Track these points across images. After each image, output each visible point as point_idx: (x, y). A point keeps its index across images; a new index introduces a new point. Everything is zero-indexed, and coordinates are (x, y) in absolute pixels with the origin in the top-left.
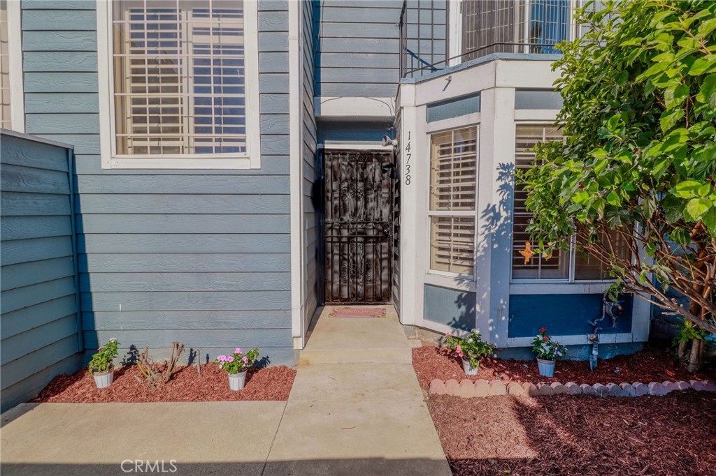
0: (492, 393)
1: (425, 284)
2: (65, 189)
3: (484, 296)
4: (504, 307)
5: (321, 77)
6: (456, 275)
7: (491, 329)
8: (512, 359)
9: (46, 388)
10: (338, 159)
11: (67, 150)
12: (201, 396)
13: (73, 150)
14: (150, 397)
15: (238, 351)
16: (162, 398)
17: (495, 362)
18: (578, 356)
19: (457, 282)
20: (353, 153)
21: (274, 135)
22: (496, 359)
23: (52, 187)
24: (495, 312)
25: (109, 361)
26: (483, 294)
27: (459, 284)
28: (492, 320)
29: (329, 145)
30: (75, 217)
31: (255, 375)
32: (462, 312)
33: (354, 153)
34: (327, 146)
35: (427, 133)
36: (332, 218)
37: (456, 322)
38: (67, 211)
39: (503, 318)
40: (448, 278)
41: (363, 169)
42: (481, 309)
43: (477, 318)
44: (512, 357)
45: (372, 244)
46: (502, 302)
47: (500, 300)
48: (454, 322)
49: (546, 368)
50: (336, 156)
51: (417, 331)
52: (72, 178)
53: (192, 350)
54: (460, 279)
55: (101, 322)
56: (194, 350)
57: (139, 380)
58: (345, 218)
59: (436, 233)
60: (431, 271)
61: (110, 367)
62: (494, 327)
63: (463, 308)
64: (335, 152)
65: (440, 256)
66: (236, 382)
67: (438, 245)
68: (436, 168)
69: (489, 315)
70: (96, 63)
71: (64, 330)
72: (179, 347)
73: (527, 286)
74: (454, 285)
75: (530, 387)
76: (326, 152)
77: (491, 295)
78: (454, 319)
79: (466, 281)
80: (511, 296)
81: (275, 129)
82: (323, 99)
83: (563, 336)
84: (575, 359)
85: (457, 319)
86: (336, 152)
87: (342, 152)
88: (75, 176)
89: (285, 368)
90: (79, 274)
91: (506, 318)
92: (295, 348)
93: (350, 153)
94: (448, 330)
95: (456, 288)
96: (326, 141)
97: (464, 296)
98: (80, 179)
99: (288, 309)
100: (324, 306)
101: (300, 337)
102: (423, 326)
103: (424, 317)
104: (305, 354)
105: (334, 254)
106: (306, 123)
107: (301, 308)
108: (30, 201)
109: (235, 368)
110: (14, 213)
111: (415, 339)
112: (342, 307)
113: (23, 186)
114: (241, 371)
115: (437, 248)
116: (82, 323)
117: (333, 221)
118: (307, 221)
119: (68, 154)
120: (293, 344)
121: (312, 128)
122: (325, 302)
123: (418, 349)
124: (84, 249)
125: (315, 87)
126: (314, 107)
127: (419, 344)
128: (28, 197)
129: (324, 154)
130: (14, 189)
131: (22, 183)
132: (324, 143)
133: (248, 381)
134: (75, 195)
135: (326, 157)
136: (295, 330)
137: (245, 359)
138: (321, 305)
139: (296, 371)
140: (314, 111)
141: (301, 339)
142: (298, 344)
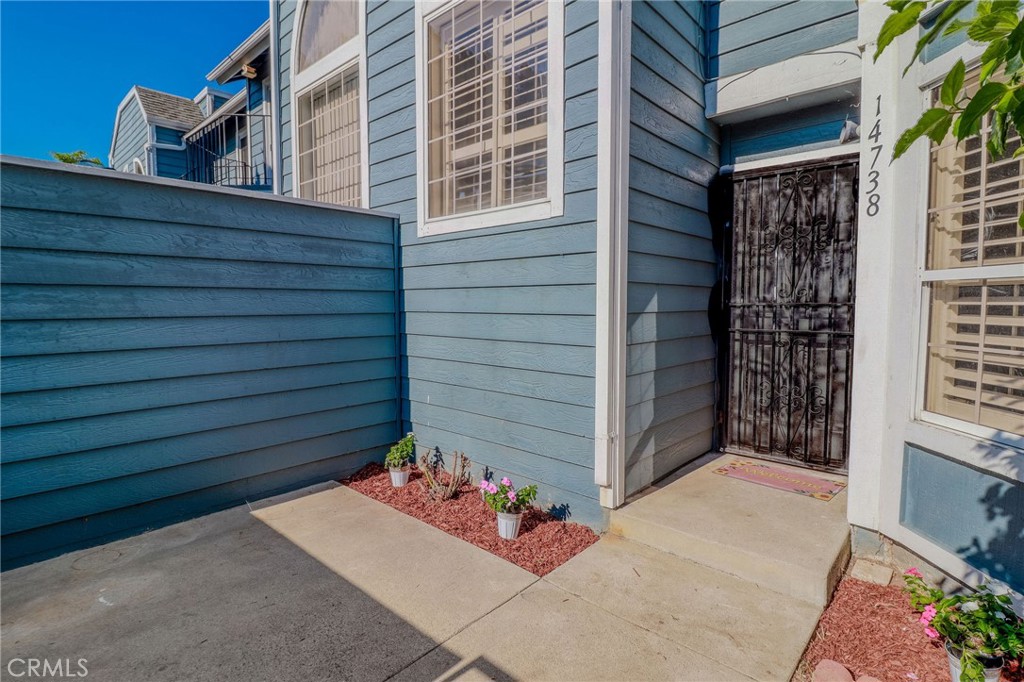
2: (389, 263)
5: (720, 44)
6: (985, 433)
9: (358, 473)
10: (758, 187)
11: (393, 219)
12: (461, 530)
13: (399, 220)
14: (420, 511)
16: (426, 516)
19: (985, 452)
20: (788, 171)
21: (580, 160)
23: (375, 261)
25: (404, 457)
27: (988, 457)
29: (741, 166)
30: (398, 294)
31: (540, 526)
32: (997, 532)
33: (791, 170)
34: (739, 167)
35: (922, 89)
36: (743, 297)
37: (980, 553)
38: (390, 287)
40: (961, 435)
41: (810, 199)
45: (826, 349)
48: (974, 551)
50: (755, 182)
51: (886, 547)
52: (397, 250)
53: (487, 469)
54: (996, 446)
55: (415, 414)
56: (490, 470)
57: (422, 488)
59: (950, 325)
60: (926, 416)
63: (1001, 522)
64: (752, 175)
65: (957, 382)
66: (506, 526)
67: (953, 353)
68: (951, 168)
70: (415, 119)
72: (464, 461)
74: (974, 457)
76: (735, 178)
78: (976, 543)
79: (1009, 452)
81: (583, 150)
82: (721, 83)
85: (984, 545)
86: (754, 175)
87: (765, 174)
88: (400, 248)
89: (588, 530)
90: (401, 356)
92: (602, 504)
93: (782, 171)
94: (957, 566)
95: (981, 465)
96: (737, 159)
97: (1002, 490)
98: (405, 250)
99: (591, 439)
100: (724, 453)
101: (609, 486)
102: (897, 540)
103: (902, 520)
104: (620, 520)
105: (748, 360)
106: (657, 131)
107: (611, 440)
108: (352, 275)
109: (500, 504)
110: (334, 287)
111: (881, 563)
112: (754, 462)
113: (345, 260)
114: (509, 511)
115: (947, 360)
116: (401, 411)
117: (746, 303)
118: (655, 298)
119: (394, 224)
120: (598, 494)
121: (692, 141)
122: (725, 447)
123: (873, 587)
124: (405, 330)
125: (709, 67)
126: (705, 102)
127: (881, 577)
128: (350, 271)
129: (732, 183)
130: (335, 263)
131: (344, 258)
132: (732, 162)
133: (527, 530)
134: (400, 269)
135: (736, 186)
136: (600, 475)
137: (511, 495)
138: (718, 452)
139: (597, 538)
140: (704, 109)
141: (610, 491)
142: (607, 499)
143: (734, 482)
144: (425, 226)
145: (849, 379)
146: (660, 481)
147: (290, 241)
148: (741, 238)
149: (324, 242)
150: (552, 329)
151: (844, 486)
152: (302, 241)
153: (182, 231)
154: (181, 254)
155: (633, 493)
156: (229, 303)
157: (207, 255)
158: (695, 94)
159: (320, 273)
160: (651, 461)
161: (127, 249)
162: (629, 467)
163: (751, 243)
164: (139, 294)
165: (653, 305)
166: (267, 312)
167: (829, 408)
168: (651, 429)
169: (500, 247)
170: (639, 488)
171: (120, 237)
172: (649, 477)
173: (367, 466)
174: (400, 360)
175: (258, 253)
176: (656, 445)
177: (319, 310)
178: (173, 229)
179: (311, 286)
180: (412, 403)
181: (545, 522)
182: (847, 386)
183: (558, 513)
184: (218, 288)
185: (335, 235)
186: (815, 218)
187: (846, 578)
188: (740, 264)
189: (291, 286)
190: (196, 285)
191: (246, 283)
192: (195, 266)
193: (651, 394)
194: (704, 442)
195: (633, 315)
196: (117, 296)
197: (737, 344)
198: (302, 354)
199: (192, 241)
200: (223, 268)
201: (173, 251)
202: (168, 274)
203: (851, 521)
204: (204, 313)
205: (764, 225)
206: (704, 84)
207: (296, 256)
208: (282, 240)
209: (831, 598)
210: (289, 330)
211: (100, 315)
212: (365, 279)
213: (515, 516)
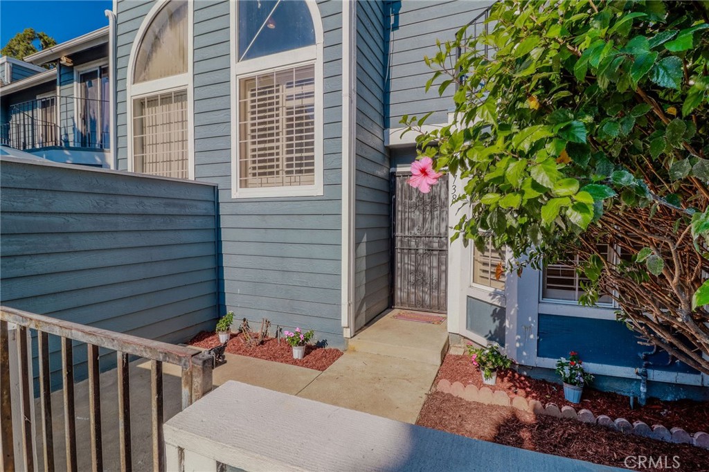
0: (495, 402)
1: (468, 296)
2: (212, 212)
3: (512, 312)
4: (533, 325)
5: (391, 112)
6: (492, 290)
7: (518, 345)
8: (543, 379)
9: (195, 338)
11: (214, 187)
12: (273, 358)
13: (218, 187)
14: (245, 352)
15: (297, 330)
16: (250, 355)
17: (523, 378)
18: (626, 390)
19: (491, 297)
21: (332, 169)
22: (525, 376)
23: (204, 211)
24: (523, 329)
25: (228, 325)
26: (511, 311)
27: (492, 299)
28: (519, 337)
30: (218, 230)
31: (313, 352)
32: (497, 326)
34: (399, 170)
36: (401, 232)
37: (492, 335)
38: (213, 226)
39: (532, 336)
40: (484, 291)
42: (510, 325)
43: (506, 333)
44: (543, 378)
46: (530, 320)
47: (528, 319)
48: (490, 335)
49: (571, 393)
50: (405, 177)
51: (462, 340)
52: (216, 204)
53: (277, 327)
54: (495, 294)
55: (228, 300)
57: (242, 341)
58: (413, 232)
60: (474, 285)
61: (228, 329)
62: (522, 344)
63: (497, 322)
64: (404, 174)
65: (483, 271)
66: (297, 353)
67: (482, 260)
69: (516, 333)
70: (230, 130)
71: (208, 302)
72: (268, 323)
73: (558, 306)
74: (489, 299)
75: (535, 405)
76: (397, 174)
77: (518, 311)
78: (490, 332)
79: (499, 296)
80: (540, 315)
81: (334, 165)
82: (391, 131)
83: (604, 366)
84: (622, 394)
85: (493, 333)
86: (406, 174)
88: (218, 203)
89: (337, 350)
90: (219, 267)
91: (534, 337)
92: (345, 336)
94: (484, 342)
95: (491, 302)
96: (398, 165)
97: (497, 310)
98: (221, 205)
99: (339, 305)
100: (394, 308)
101: (348, 327)
102: (465, 336)
103: (467, 328)
104: (352, 343)
105: (405, 264)
106: (365, 156)
107: (349, 305)
108: (191, 220)
109: (295, 342)
110: (182, 228)
111: (460, 347)
112: (408, 311)
113: (188, 211)
114: (300, 345)
115: (480, 262)
116: (218, 299)
117: (403, 235)
118: (365, 235)
119: (215, 190)
120: (342, 332)
121: (378, 157)
122: (394, 305)
123: (457, 356)
124: (221, 251)
125: (386, 124)
126: (385, 138)
127: (460, 352)
128: (190, 218)
129: (395, 177)
130: (182, 213)
131: (187, 210)
132: (396, 167)
133: (307, 354)
134: (218, 216)
135: (397, 178)
136: (344, 322)
137: (301, 336)
138: (391, 308)
139: (342, 354)
140: (384, 142)
141: (349, 329)
142: (347, 333)
143: (401, 321)
144: (237, 192)
145: (447, 268)
146: (368, 323)
147: (158, 201)
148: (400, 203)
149: (176, 201)
150: (317, 251)
151: (446, 318)
152: (165, 201)
153: (97, 198)
154: (96, 211)
155: (358, 330)
156: (123, 240)
157: (111, 212)
158: (380, 135)
159: (173, 219)
160: (364, 314)
161: (65, 210)
162: (356, 317)
163: (405, 206)
164: (72, 237)
165: (365, 239)
166: (145, 245)
167: (439, 283)
168: (365, 298)
169: (287, 208)
170: (360, 327)
171: (62, 203)
172: (364, 323)
173: (200, 333)
174: (219, 269)
175: (140, 210)
176: (367, 306)
177: (173, 242)
178: (92, 197)
179: (169, 228)
180: (226, 294)
181: (316, 349)
182: (446, 271)
183: (321, 345)
184: (117, 231)
185: (182, 197)
186: (432, 197)
187: (447, 355)
188: (400, 217)
189: (158, 228)
190: (105, 230)
191: (133, 228)
192: (104, 219)
193: (364, 282)
194: (384, 304)
195: (357, 244)
196: (59, 239)
197: (399, 255)
198: (163, 269)
199: (102, 203)
200: (120, 219)
201: (92, 210)
202: (87, 224)
203: (449, 331)
204: (109, 247)
205: (410, 198)
206: (384, 130)
207: (161, 210)
208: (153, 201)
209: (442, 362)
210: (157, 254)
211: (50, 251)
212: (199, 222)
213: (302, 347)
